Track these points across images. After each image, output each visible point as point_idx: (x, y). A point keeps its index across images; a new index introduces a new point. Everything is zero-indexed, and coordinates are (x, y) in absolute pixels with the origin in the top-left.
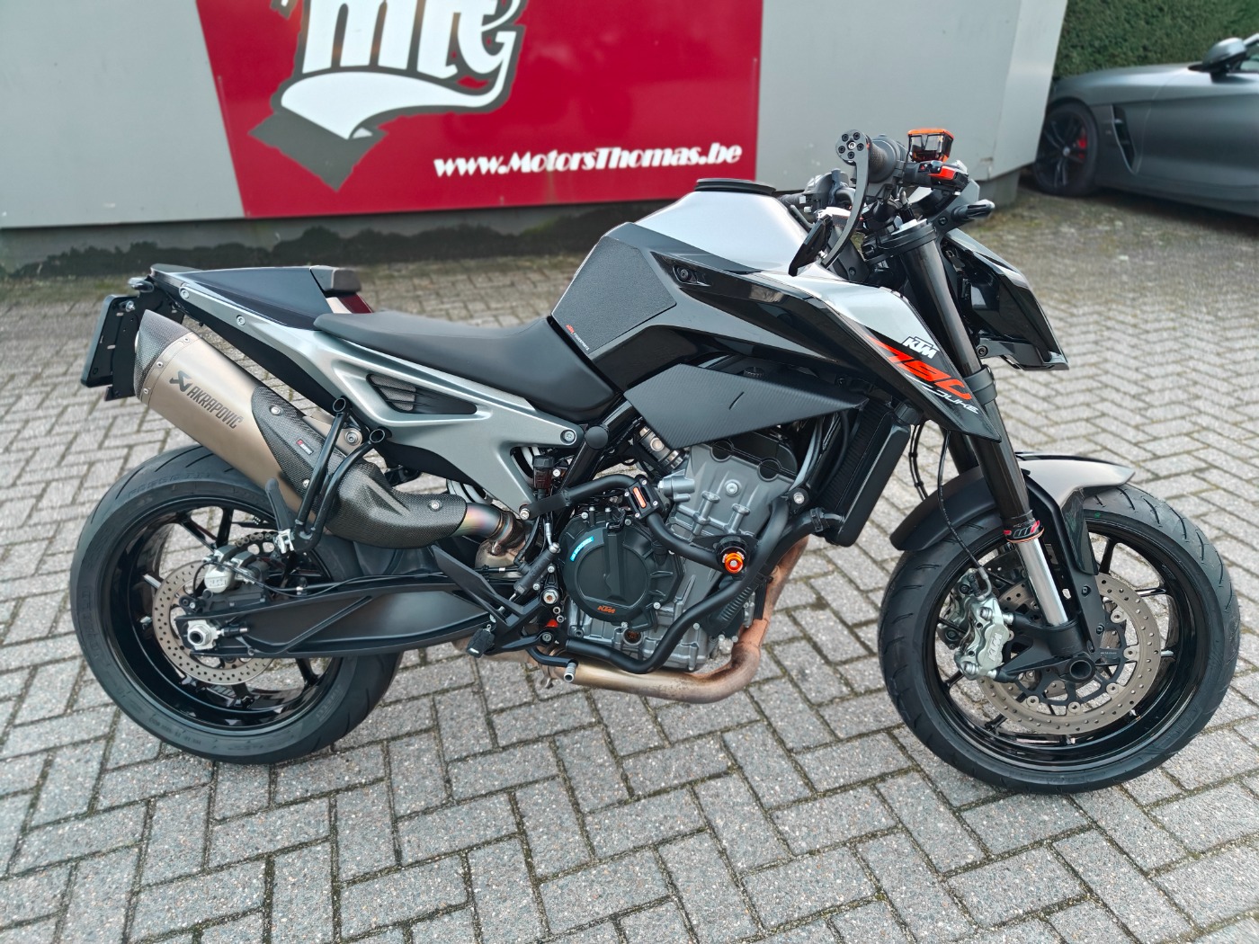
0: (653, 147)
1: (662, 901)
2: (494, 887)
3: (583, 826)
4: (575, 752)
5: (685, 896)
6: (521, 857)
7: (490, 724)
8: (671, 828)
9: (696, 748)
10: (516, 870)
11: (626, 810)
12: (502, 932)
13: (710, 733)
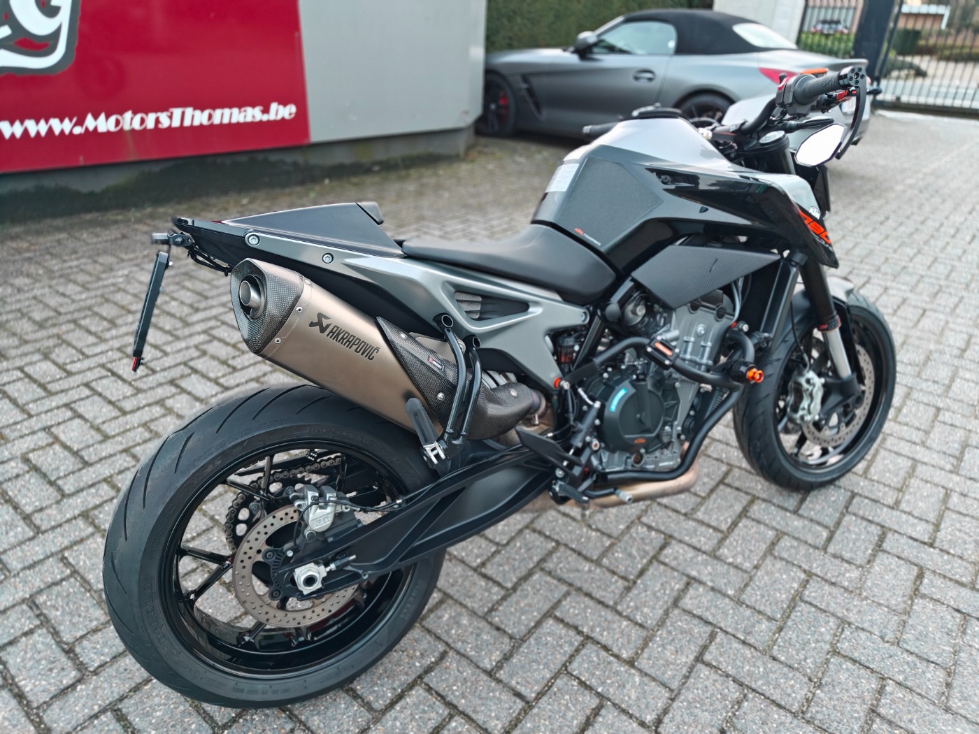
0: (222, 107)
1: (712, 636)
2: (609, 681)
3: (619, 614)
4: (565, 570)
5: (722, 625)
6: (603, 653)
7: (485, 576)
8: (672, 589)
9: (634, 535)
10: (609, 663)
11: (635, 592)
12: (643, 706)
13: (632, 522)
